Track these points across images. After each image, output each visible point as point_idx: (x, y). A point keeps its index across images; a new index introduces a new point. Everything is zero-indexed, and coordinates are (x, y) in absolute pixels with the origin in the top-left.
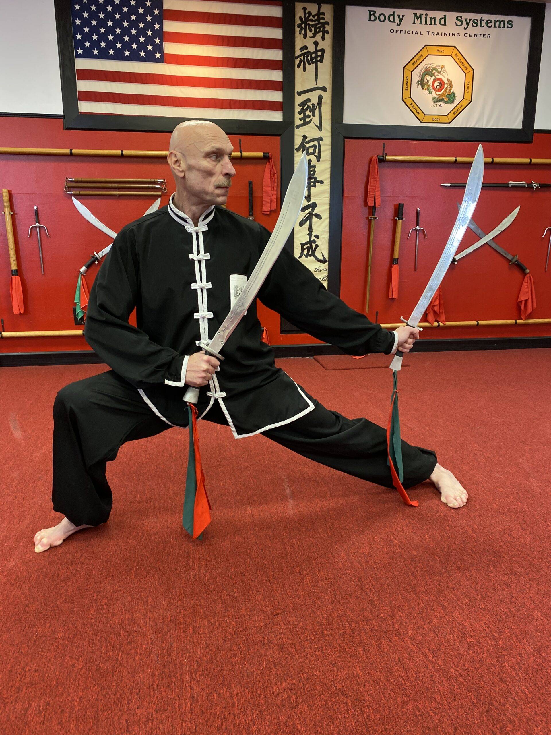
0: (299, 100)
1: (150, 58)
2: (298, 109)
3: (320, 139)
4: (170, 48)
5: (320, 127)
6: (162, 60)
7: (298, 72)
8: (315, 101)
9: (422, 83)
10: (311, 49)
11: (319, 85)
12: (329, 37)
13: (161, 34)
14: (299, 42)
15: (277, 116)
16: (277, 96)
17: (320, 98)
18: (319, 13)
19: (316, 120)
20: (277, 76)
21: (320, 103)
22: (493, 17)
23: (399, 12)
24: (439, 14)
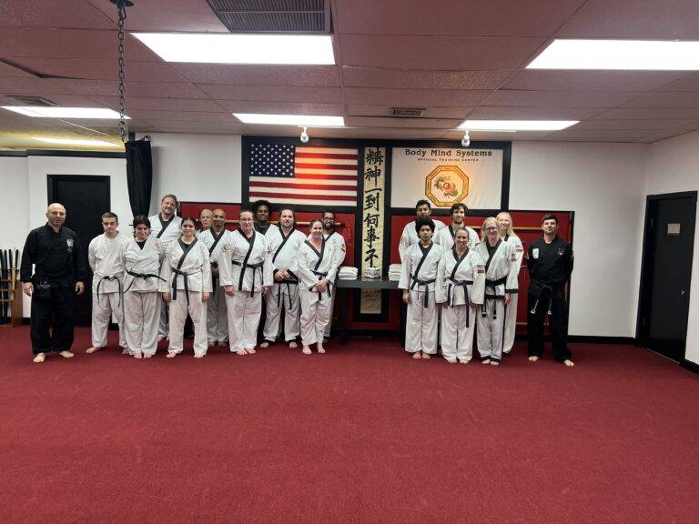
0: (366, 195)
1: (287, 176)
2: (365, 199)
3: (377, 216)
4: (297, 171)
5: (378, 209)
6: (293, 177)
7: (366, 181)
8: (375, 195)
9: (437, 185)
10: (373, 169)
11: (378, 187)
12: (383, 164)
13: (293, 164)
14: (367, 166)
15: (354, 204)
16: (354, 194)
17: (378, 194)
18: (378, 152)
19: (375, 205)
20: (354, 183)
21: (378, 197)
22: (479, 150)
23: (422, 149)
24: (446, 150)
